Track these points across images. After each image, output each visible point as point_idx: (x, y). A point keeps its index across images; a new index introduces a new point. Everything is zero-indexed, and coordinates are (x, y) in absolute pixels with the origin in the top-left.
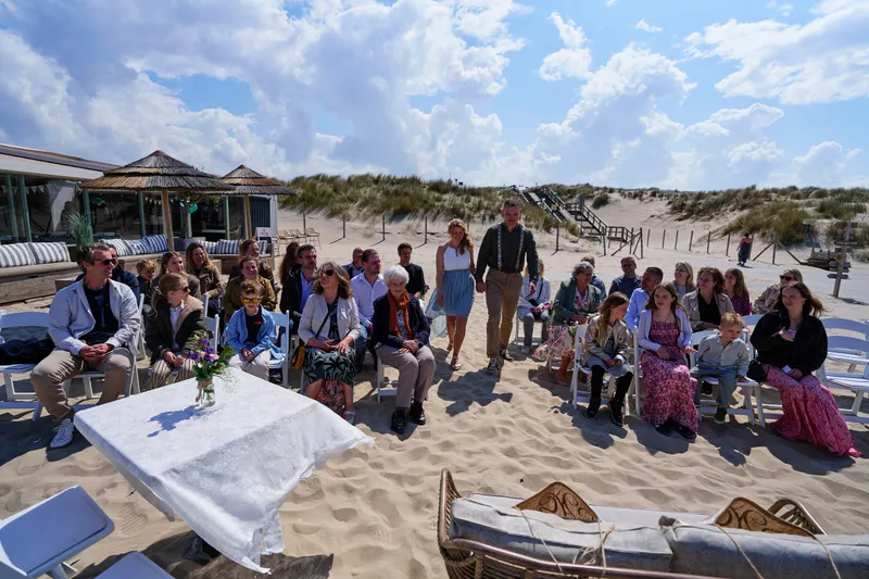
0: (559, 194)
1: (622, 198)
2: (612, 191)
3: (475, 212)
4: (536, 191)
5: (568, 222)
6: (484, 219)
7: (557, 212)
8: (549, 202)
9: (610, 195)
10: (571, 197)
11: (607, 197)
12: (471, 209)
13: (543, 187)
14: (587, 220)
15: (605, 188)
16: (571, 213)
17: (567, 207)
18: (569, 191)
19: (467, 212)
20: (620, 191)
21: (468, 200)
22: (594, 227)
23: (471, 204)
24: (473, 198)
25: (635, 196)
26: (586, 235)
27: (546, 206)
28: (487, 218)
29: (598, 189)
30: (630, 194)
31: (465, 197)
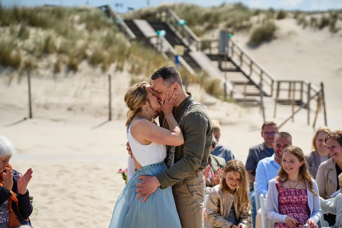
0: (189, 23)
1: (298, 29)
2: (282, 16)
3: (39, 57)
4: (148, 17)
5: (206, 74)
6: (57, 70)
7: (187, 55)
8: (172, 38)
9: (279, 23)
10: (210, 28)
11: (274, 29)
12: (31, 52)
13: (161, 10)
14: (238, 70)
15: (271, 11)
16: (211, 57)
17: (205, 46)
18: (207, 17)
19: (25, 58)
20: (297, 14)
21: (23, 35)
22: (251, 83)
23: (29, 43)
24: (32, 31)
25: (324, 23)
26: (238, 96)
27: (166, 45)
28: (63, 68)
29: (257, 12)
30: (313, 20)
31: (18, 28)
